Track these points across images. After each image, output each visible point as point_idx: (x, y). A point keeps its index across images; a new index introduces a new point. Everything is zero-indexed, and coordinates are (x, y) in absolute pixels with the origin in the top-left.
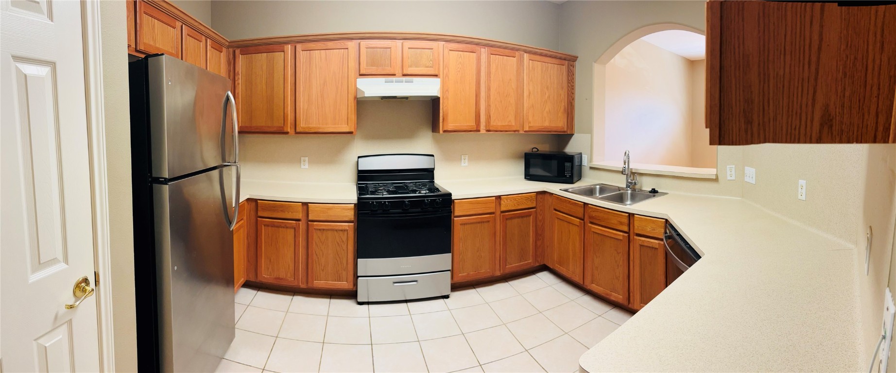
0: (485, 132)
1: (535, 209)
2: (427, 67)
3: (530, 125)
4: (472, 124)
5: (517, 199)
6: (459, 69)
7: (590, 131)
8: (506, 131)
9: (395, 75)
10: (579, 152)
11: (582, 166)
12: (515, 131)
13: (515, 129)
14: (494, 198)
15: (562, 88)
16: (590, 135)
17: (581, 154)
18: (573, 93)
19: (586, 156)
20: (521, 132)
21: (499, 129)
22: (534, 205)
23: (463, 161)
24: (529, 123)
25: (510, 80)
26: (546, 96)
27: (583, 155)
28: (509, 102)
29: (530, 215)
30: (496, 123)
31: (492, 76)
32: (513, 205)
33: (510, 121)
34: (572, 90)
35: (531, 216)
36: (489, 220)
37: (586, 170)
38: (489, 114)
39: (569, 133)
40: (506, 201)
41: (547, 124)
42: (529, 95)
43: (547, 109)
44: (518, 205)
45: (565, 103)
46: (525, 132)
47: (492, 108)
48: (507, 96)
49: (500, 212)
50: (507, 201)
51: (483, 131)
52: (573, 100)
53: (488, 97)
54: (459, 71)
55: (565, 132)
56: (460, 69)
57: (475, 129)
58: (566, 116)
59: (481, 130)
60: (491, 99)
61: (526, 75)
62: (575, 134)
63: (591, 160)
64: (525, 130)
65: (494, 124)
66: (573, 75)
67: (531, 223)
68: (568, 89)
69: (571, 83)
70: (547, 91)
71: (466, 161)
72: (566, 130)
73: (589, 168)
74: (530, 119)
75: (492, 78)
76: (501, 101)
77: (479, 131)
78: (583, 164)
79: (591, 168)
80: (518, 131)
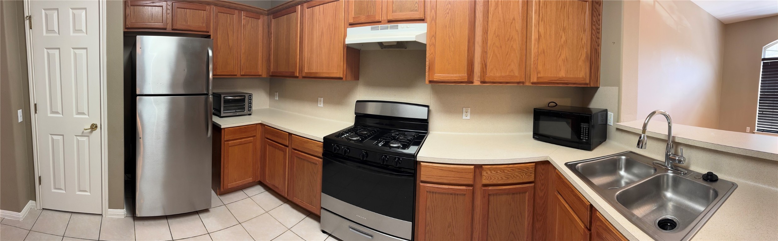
0: (479, 83)
1: (533, 184)
2: (412, 11)
3: (539, 75)
4: (462, 75)
5: (506, 171)
6: (448, 11)
7: (617, 83)
8: (507, 83)
9: (380, 22)
10: (604, 108)
11: (608, 126)
12: (518, 83)
13: (518, 81)
14: (472, 167)
15: (585, 31)
16: (617, 88)
17: (606, 111)
18: (598, 38)
19: (612, 114)
20: (527, 84)
21: (497, 80)
22: (532, 179)
23: (464, 114)
24: (538, 72)
25: (514, 19)
26: (562, 40)
27: (609, 113)
28: (512, 46)
29: (525, 192)
30: (493, 73)
31: (490, 16)
32: (500, 178)
33: (512, 70)
34: (597, 34)
35: (527, 193)
36: (465, 193)
37: (611, 131)
38: (484, 62)
39: (592, 85)
40: (489, 172)
41: (562, 74)
42: (539, 38)
43: (563, 56)
44: (508, 178)
45: (587, 48)
46: (533, 83)
47: (488, 55)
48: (508, 40)
49: (481, 185)
50: (491, 173)
51: (477, 82)
52: (598, 46)
53: (485, 41)
54: (448, 13)
55: (587, 84)
56: (450, 9)
57: (466, 80)
58: (588, 64)
59: (475, 81)
60: (489, 44)
61: (535, 13)
62: (600, 87)
63: (618, 119)
64: (532, 81)
65: (491, 75)
66: (599, 15)
67: (527, 202)
68: (592, 33)
69: (597, 25)
70: (563, 35)
71: (469, 114)
72: (588, 82)
73: (615, 129)
74: (540, 68)
75: (490, 19)
76: (501, 47)
77: (472, 83)
78: (608, 123)
79: (618, 129)
80: (523, 83)
